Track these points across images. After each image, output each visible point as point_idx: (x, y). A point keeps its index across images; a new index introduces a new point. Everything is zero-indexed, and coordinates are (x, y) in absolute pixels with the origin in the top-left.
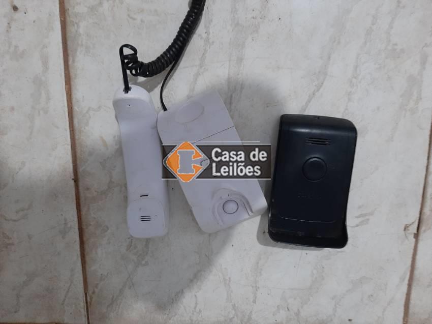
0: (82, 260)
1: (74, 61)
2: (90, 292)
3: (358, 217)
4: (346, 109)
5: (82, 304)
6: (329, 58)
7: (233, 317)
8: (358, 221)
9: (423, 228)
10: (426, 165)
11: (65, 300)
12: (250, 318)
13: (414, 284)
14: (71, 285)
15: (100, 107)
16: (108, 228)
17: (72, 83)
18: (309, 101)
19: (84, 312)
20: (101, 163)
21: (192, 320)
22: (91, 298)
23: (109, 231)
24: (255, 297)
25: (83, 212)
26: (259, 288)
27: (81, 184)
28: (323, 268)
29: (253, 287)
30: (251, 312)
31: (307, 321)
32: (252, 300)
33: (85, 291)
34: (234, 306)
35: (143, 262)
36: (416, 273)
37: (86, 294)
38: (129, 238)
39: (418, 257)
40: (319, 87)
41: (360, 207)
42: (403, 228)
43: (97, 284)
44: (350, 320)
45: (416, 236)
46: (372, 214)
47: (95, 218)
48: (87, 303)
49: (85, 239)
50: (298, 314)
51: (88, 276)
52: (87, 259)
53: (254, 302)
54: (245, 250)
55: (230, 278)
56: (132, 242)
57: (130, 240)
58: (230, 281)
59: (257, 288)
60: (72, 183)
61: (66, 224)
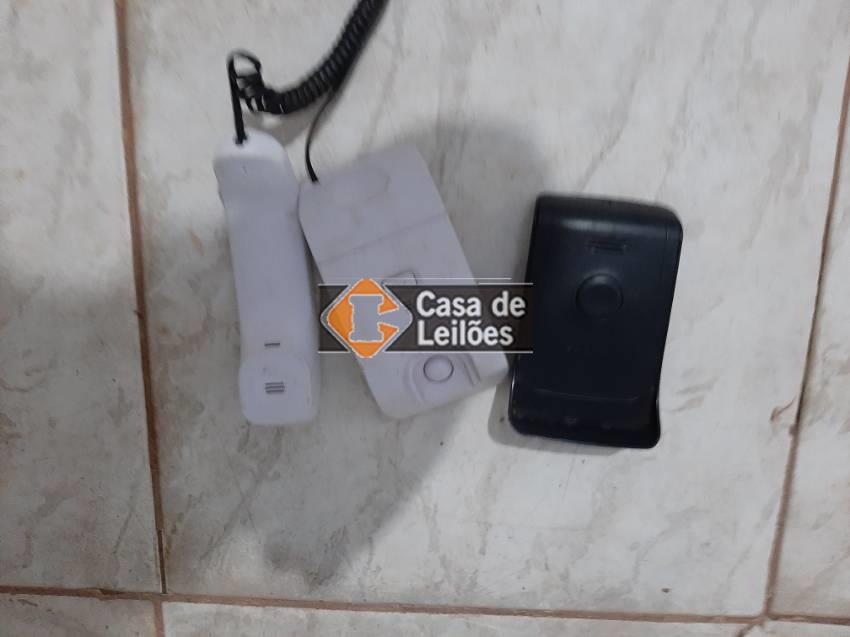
0: (152, 467)
1: (139, 82)
2: (168, 528)
3: (682, 392)
4: (664, 185)
5: (152, 552)
6: (632, 86)
7: (442, 582)
8: (682, 400)
9: (807, 417)
10: (815, 295)
11: (118, 544)
12: (474, 584)
13: (790, 523)
14: (130, 516)
15: (189, 172)
16: (202, 407)
17: (136, 126)
19: (155, 568)
20: (189, 281)
21: (362, 586)
22: (169, 543)
23: (205, 413)
24: (485, 543)
25: (155, 377)
26: (491, 526)
27: (151, 320)
28: (615, 488)
29: (479, 523)
30: (477, 571)
31: (582, 591)
32: (477, 549)
33: (157, 529)
34: (443, 561)
35: (271, 474)
36: (795, 501)
37: (159, 533)
38: (243, 427)
39: (799, 471)
40: (612, 142)
41: (686, 374)
42: (770, 415)
43: (181, 515)
44: (666, 591)
45: (795, 430)
46: (709, 387)
47: (177, 388)
48: (161, 550)
49: (158, 428)
50: (565, 577)
51: (164, 499)
52: (163, 466)
53: (483, 552)
54: (466, 452)
55: (436, 506)
56: (248, 435)
57: (245, 430)
58: (436, 511)
59: (488, 526)
60: (134, 320)
61: (121, 398)
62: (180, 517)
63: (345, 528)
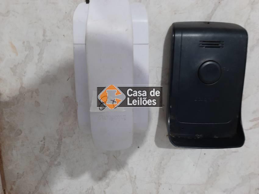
3: (251, 121)
4: (249, 19)
15: (8, 12)
16: (21, 131)
18: (215, 10)
20: (11, 68)
23: (22, 134)
24: (158, 192)
26: (161, 184)
28: (219, 166)
29: (156, 183)
33: (3, 189)
35: (56, 163)
37: (4, 190)
38: (41, 141)
41: (254, 112)
43: (15, 182)
47: (8, 122)
51: (6, 175)
54: (150, 151)
55: (135, 176)
56: (44, 145)
57: (42, 143)
58: (135, 179)
59: (159, 184)
62: (14, 183)
63: (93, 187)
